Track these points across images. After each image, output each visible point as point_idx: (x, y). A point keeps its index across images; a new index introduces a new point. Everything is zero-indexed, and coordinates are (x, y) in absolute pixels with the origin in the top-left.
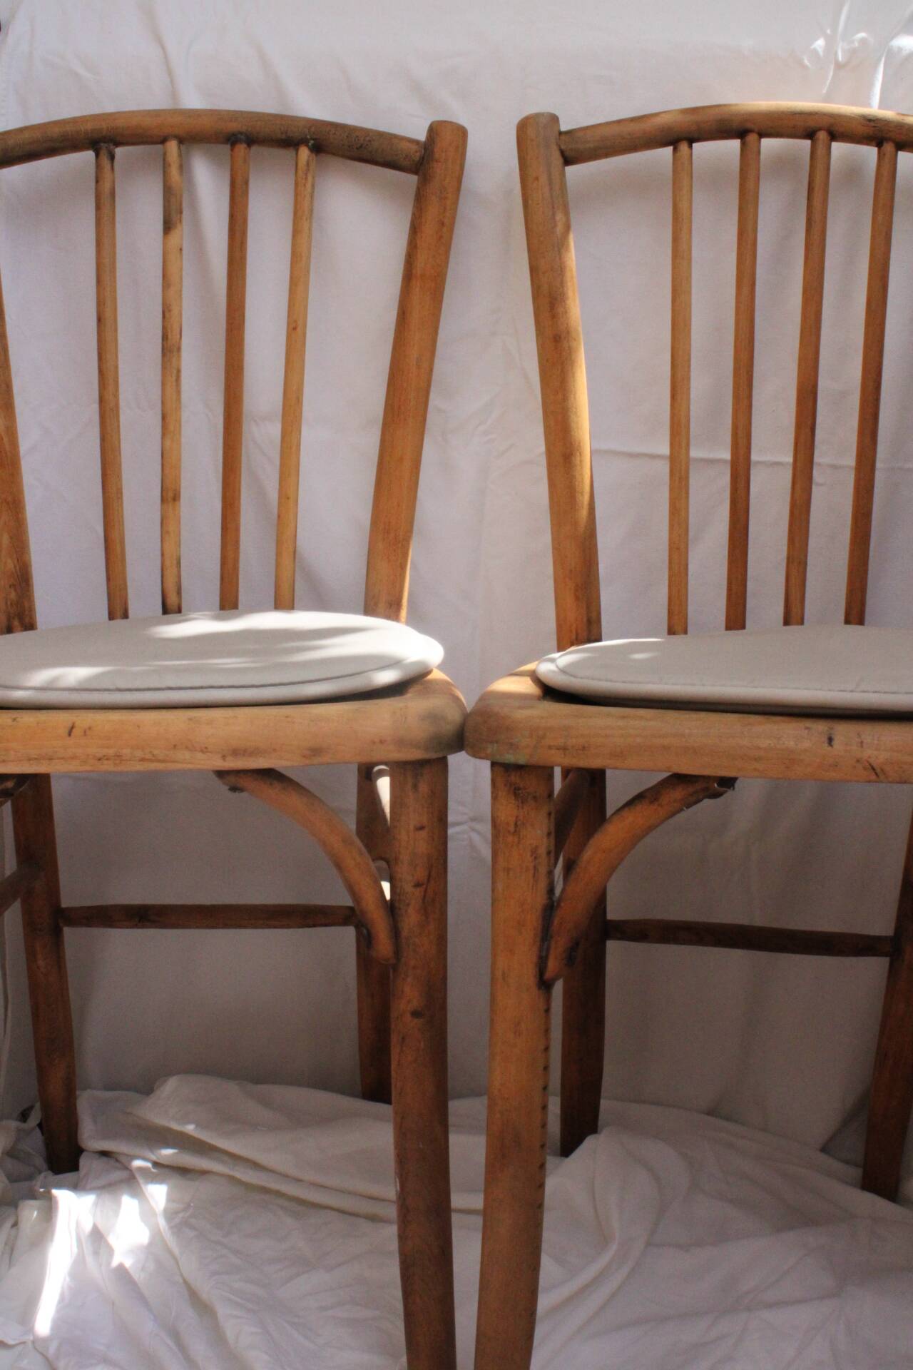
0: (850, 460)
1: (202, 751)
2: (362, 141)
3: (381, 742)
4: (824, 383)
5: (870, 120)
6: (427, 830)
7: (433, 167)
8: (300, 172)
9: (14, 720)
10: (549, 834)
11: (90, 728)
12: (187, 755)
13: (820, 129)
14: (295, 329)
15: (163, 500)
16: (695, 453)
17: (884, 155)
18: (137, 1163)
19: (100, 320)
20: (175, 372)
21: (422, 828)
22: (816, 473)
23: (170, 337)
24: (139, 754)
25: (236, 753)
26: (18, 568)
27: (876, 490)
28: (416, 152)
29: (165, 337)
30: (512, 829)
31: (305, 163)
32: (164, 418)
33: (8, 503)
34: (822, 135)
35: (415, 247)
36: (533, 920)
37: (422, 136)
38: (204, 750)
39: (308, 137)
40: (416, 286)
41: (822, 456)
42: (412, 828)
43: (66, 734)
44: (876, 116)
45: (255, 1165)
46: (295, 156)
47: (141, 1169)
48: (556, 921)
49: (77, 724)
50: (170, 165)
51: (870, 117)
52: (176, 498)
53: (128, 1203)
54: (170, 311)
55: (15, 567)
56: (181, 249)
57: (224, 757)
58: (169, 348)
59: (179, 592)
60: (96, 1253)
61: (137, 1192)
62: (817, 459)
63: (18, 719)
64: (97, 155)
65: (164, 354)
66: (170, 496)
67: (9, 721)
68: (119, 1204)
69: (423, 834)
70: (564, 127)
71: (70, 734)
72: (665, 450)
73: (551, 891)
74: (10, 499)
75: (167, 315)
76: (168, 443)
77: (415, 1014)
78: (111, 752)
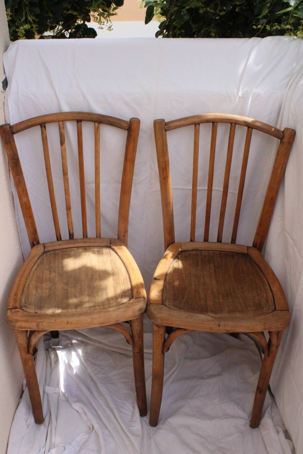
0: (237, 192)
1: (94, 324)
2: (112, 123)
3: (130, 317)
4: (231, 174)
5: (246, 123)
6: (139, 326)
7: (132, 133)
8: (96, 129)
9: (55, 320)
10: (164, 331)
11: (72, 322)
12: (92, 325)
13: (233, 123)
14: (97, 169)
15: (67, 209)
16: (198, 188)
17: (249, 131)
18: (74, 341)
19: (46, 169)
20: (67, 180)
21: (138, 326)
22: (228, 194)
23: (65, 171)
24: (82, 326)
25: (101, 324)
26: (34, 230)
27: (244, 193)
28: (127, 127)
29: (64, 171)
30: (157, 331)
31: (97, 127)
32: (65, 190)
33: (30, 217)
34: (233, 124)
35: (128, 153)
36: (161, 345)
37: (128, 120)
38: (95, 324)
39: (98, 121)
40: (128, 163)
41: (230, 190)
42: (136, 325)
43: (67, 324)
44: (247, 122)
45: (100, 342)
46: (94, 124)
47: (75, 343)
48: (166, 344)
49: (69, 321)
50: (61, 128)
51: (246, 122)
52: (70, 209)
53: (73, 353)
54: (64, 165)
55: (33, 230)
56: (66, 149)
57: (99, 325)
58: (65, 173)
59: (73, 229)
60: (70, 369)
61: (75, 350)
62: (229, 191)
63: (56, 320)
64: (41, 127)
65: (64, 175)
66: (68, 208)
67: (54, 321)
68: (71, 353)
69: (139, 327)
70: (166, 121)
71: (68, 324)
72: (191, 188)
73: (165, 338)
74: (30, 216)
75: (64, 166)
76: (67, 196)
77: (137, 353)
78: (76, 326)
